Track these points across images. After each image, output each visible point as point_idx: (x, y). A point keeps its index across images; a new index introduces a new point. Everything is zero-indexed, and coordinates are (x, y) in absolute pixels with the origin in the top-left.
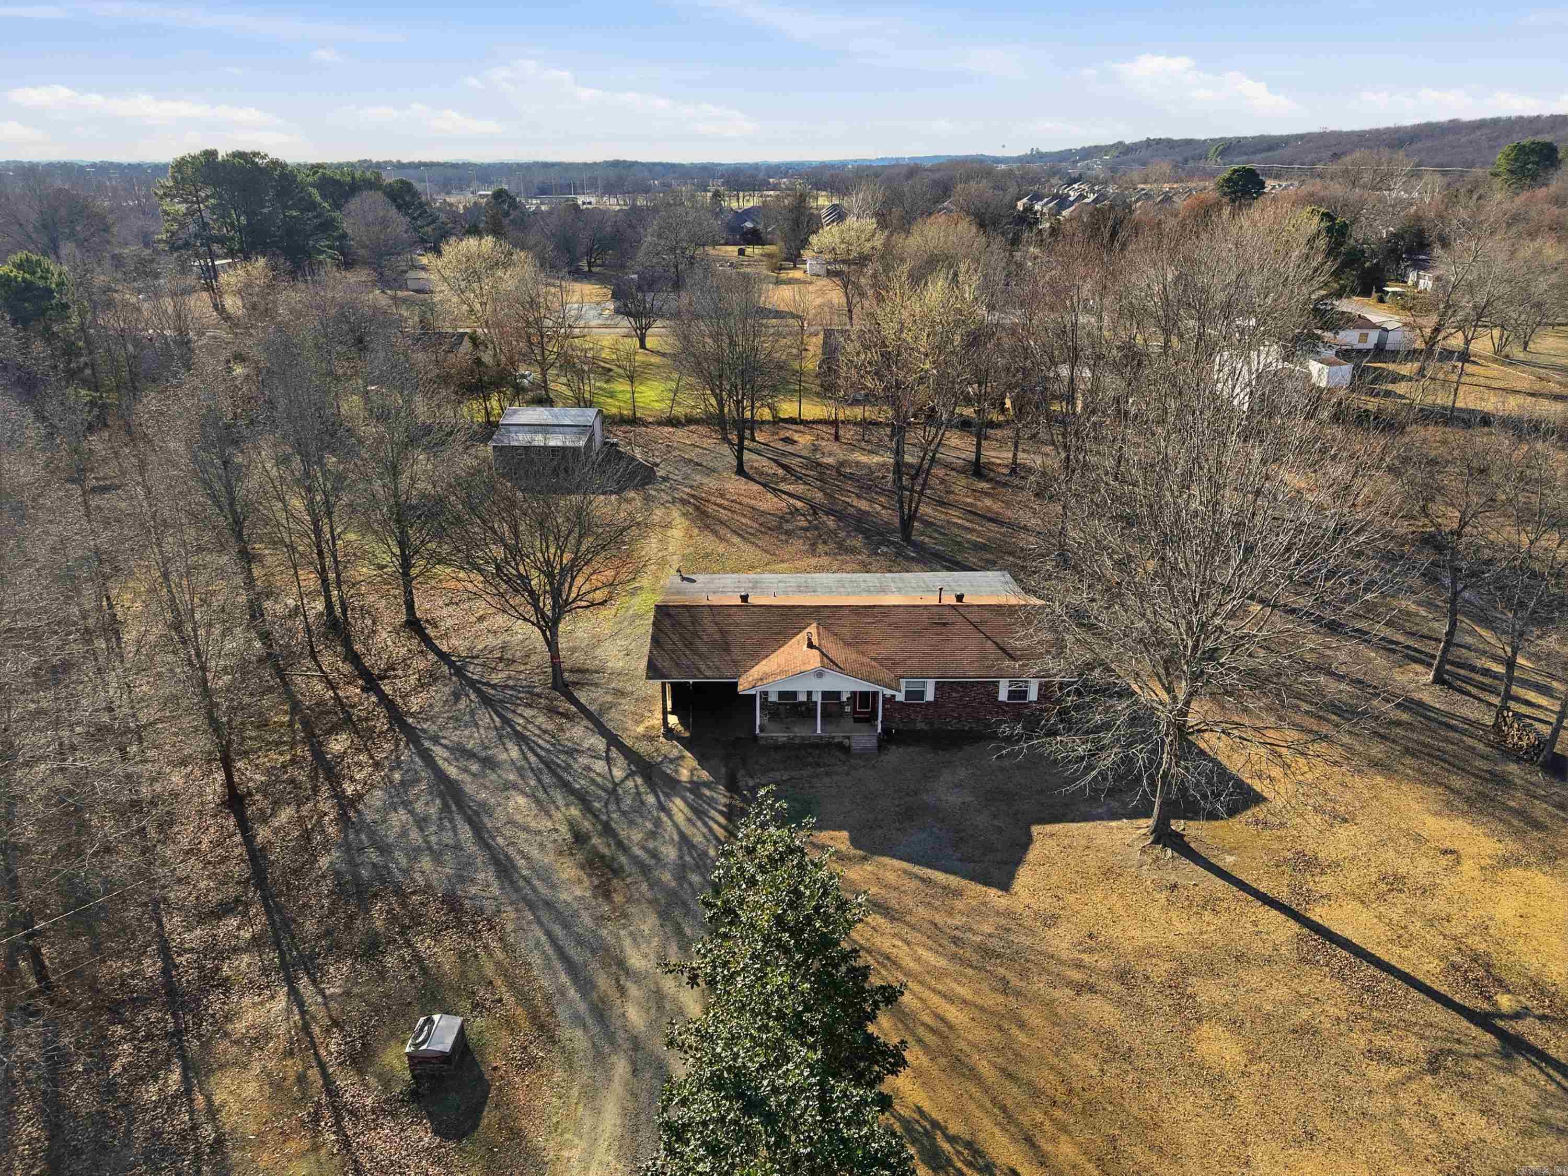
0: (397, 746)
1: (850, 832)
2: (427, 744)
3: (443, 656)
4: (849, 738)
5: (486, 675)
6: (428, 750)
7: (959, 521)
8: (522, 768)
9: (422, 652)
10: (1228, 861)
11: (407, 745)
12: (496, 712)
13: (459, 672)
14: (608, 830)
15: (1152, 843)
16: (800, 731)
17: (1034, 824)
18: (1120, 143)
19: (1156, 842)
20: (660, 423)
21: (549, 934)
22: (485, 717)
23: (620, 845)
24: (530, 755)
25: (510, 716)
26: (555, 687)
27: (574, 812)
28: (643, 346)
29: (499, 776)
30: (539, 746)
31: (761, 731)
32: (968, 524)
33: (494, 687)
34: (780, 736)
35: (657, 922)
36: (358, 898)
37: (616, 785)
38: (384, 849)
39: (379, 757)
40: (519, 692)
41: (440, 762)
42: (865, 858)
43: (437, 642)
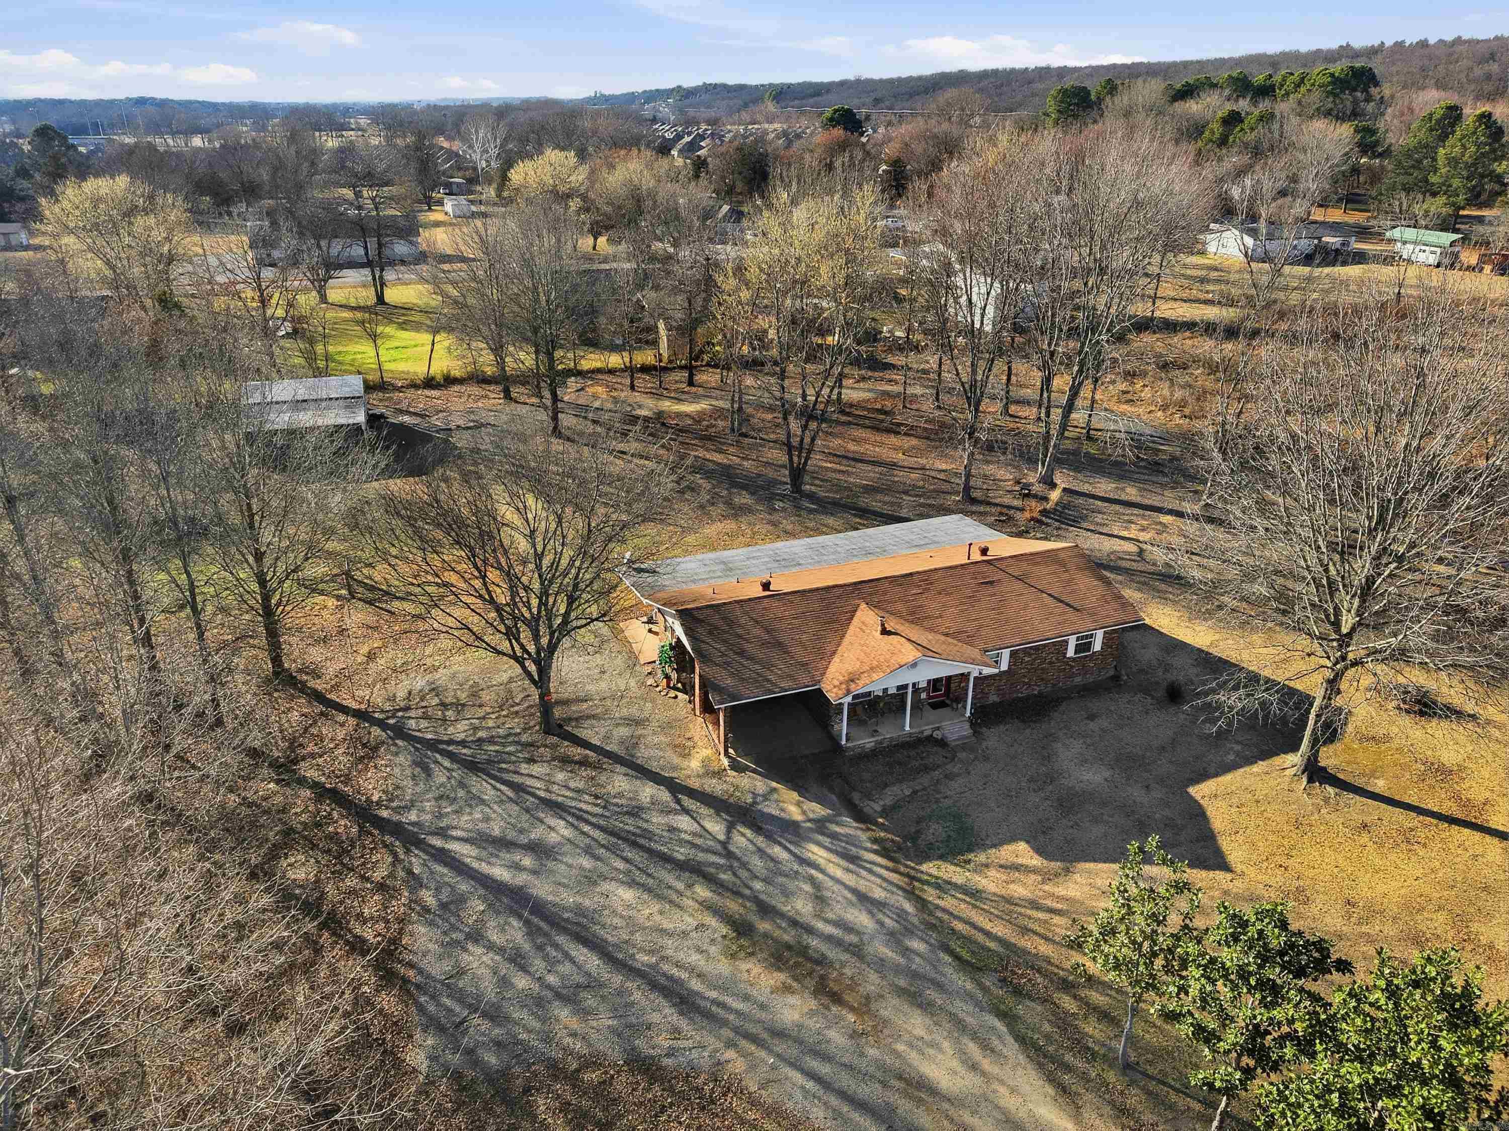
0: (395, 855)
1: (1028, 842)
2: (437, 842)
3: (362, 715)
4: (938, 728)
5: (441, 730)
6: (442, 850)
7: (829, 465)
8: (589, 847)
9: (322, 714)
10: (1380, 785)
11: (408, 851)
12: (494, 778)
13: (400, 732)
14: (766, 910)
15: (1309, 782)
16: (888, 732)
17: (1188, 786)
18: (679, 87)
19: (1310, 780)
20: (414, 386)
21: (811, 1075)
22: (485, 788)
23: (794, 923)
24: (586, 828)
25: (517, 779)
26: (547, 732)
27: (702, 891)
28: (323, 298)
29: (570, 866)
30: (587, 812)
31: (847, 740)
32: (838, 467)
33: (463, 743)
34: (867, 742)
35: (928, 1021)
36: (504, 1101)
37: (724, 844)
38: (494, 1015)
39: (378, 875)
40: (504, 745)
41: (475, 865)
42: (1067, 871)
43: (332, 696)
